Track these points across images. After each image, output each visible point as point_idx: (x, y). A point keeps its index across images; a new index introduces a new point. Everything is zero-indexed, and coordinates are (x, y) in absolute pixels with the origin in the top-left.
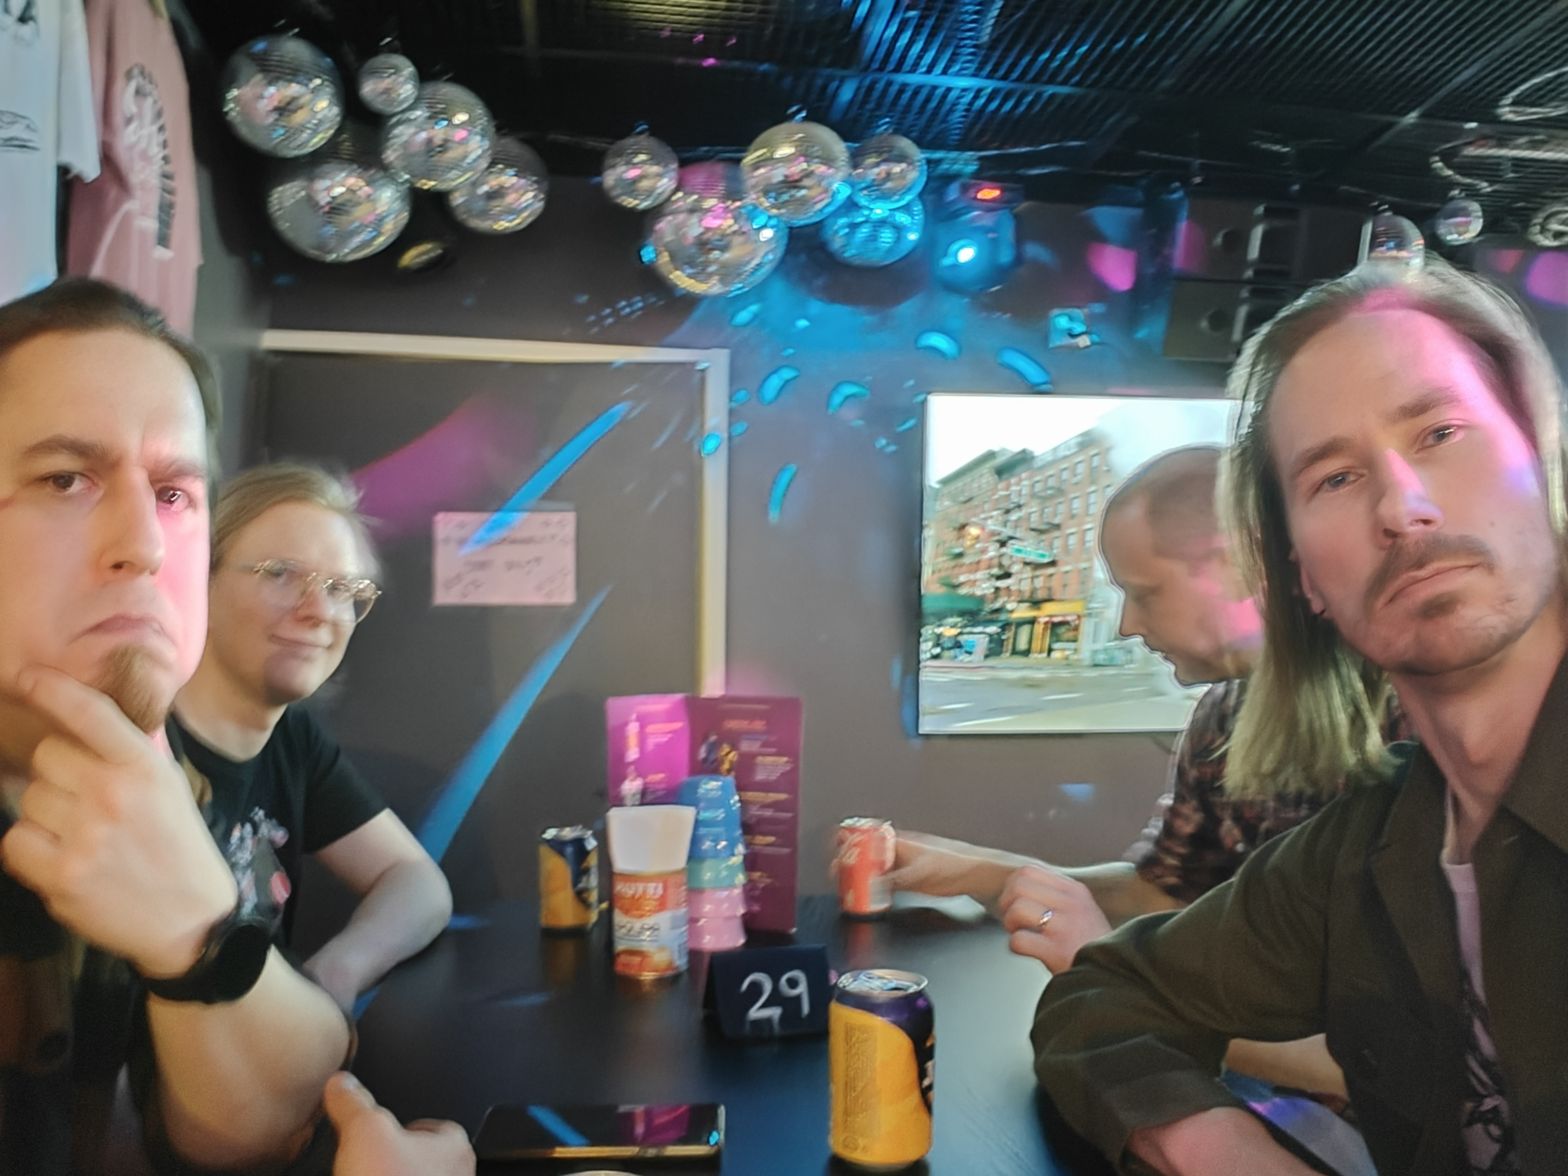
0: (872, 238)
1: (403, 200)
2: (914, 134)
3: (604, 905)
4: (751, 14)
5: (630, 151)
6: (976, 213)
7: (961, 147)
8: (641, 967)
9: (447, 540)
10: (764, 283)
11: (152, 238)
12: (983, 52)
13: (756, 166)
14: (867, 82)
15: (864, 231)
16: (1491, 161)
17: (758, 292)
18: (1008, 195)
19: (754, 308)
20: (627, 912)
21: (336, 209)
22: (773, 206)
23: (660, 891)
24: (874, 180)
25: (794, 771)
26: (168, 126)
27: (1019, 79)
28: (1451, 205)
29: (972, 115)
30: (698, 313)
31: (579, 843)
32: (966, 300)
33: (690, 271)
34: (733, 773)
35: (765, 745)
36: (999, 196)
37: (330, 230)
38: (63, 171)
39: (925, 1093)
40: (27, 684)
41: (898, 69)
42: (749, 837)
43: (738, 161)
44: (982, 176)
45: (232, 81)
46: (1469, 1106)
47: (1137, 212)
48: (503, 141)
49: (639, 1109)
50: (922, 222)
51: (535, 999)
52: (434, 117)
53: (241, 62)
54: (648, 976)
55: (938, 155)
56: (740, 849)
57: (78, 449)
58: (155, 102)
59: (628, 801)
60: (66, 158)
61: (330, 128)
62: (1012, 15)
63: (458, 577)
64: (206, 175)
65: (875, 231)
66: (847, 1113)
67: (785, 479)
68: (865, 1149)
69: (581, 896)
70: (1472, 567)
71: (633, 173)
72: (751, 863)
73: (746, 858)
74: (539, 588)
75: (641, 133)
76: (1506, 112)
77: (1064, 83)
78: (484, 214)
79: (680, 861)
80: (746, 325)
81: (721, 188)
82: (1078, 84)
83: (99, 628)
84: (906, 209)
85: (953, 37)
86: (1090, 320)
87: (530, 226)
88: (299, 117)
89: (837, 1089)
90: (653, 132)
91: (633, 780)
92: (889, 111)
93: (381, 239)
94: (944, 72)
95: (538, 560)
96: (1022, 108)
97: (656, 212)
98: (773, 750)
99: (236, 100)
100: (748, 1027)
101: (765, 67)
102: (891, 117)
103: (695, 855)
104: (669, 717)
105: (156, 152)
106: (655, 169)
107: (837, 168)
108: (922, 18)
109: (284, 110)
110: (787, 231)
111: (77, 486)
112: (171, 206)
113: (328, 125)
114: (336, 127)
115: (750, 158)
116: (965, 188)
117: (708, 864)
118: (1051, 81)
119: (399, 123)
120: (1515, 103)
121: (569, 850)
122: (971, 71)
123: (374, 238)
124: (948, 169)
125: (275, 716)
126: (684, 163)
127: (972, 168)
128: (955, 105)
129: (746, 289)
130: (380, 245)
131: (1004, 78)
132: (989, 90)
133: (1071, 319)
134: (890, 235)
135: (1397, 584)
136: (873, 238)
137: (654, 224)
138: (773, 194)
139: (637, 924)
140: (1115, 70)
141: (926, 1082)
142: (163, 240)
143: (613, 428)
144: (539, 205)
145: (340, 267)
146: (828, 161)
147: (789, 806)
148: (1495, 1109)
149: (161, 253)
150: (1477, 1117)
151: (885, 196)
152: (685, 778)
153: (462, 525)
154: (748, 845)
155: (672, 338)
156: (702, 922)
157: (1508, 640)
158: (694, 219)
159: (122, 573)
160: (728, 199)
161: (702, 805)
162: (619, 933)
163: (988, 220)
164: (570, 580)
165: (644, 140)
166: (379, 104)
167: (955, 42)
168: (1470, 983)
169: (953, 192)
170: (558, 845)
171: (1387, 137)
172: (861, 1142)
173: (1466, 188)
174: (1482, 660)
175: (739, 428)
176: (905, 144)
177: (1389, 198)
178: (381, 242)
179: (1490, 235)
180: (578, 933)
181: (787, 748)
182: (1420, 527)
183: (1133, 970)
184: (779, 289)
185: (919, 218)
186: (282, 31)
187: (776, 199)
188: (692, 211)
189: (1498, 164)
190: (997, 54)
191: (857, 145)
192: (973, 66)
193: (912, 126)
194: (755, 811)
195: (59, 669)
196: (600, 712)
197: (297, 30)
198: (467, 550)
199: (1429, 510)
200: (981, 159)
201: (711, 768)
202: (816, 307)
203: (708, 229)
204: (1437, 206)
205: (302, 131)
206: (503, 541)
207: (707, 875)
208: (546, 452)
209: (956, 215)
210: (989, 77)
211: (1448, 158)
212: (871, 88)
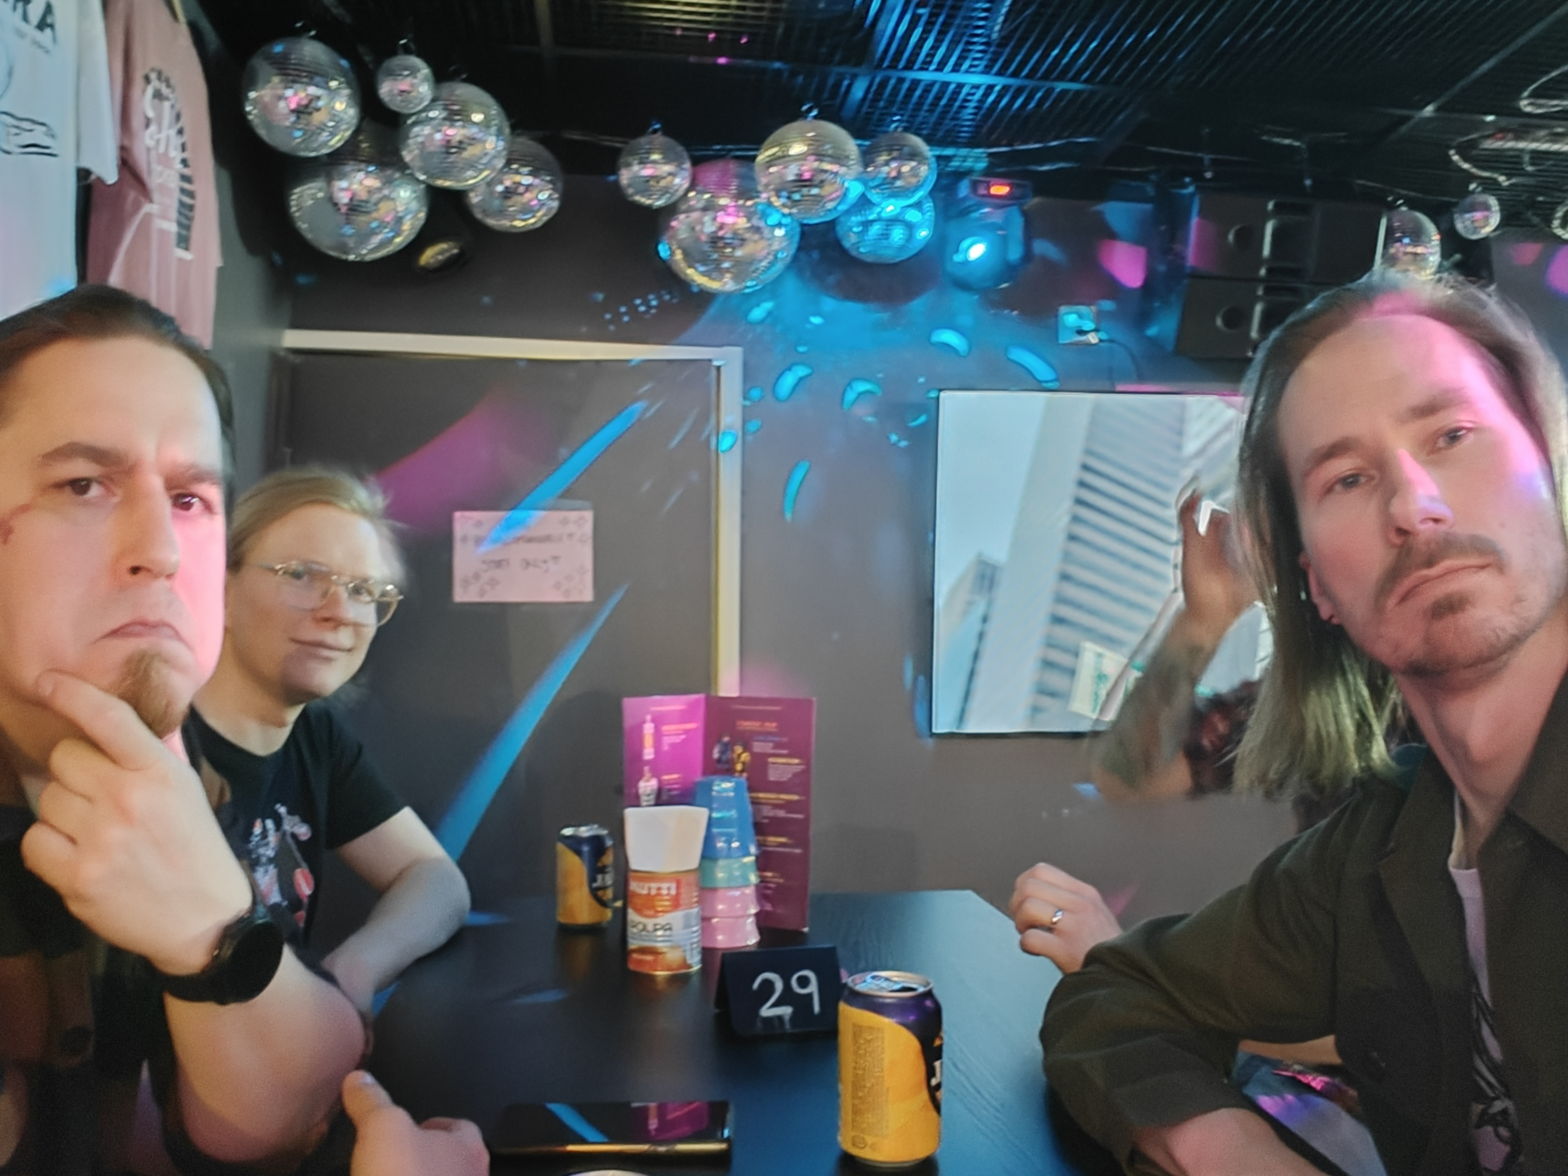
0: (885, 237)
1: (419, 202)
2: (925, 132)
3: (619, 904)
4: (764, 14)
5: (643, 151)
6: (986, 210)
7: (972, 143)
8: (654, 965)
9: (464, 539)
10: (778, 280)
11: (173, 240)
12: (992, 49)
13: (770, 163)
14: (878, 80)
15: (875, 229)
16: (1511, 153)
17: (772, 289)
18: (1018, 192)
19: (767, 306)
20: (639, 911)
21: (355, 208)
22: (784, 205)
23: (673, 892)
24: (885, 179)
25: (806, 772)
26: (187, 131)
27: (1028, 77)
28: (1469, 200)
29: (982, 112)
30: (713, 310)
31: (596, 842)
32: (976, 297)
33: (702, 269)
34: (745, 775)
35: (778, 745)
36: (1008, 192)
37: (348, 230)
38: (83, 174)
39: (933, 1091)
40: (46, 690)
41: (909, 66)
42: (761, 838)
43: (754, 158)
44: (991, 173)
45: (252, 84)
46: (1478, 1108)
47: (1148, 207)
48: (521, 140)
49: (653, 1105)
50: (933, 219)
51: (550, 996)
52: (451, 117)
53: (259, 64)
54: (661, 973)
55: (949, 152)
56: (753, 849)
57: (96, 454)
58: (172, 106)
59: (644, 800)
60: (85, 164)
61: (346, 130)
62: (1022, 11)
63: (477, 576)
64: (225, 175)
65: (887, 230)
66: (856, 1112)
67: (798, 475)
68: (873, 1147)
69: (596, 893)
70: (1482, 567)
71: (647, 172)
72: (764, 862)
73: (758, 858)
74: (557, 586)
75: (655, 131)
76: (1525, 105)
77: (1074, 79)
78: (501, 213)
79: (694, 862)
80: (762, 322)
81: (733, 189)
82: (1086, 81)
83: (115, 633)
84: (918, 205)
85: (963, 34)
86: (1100, 317)
87: (546, 225)
88: (318, 118)
89: (845, 1089)
90: (667, 132)
91: (647, 781)
92: (901, 109)
93: (398, 240)
94: (956, 69)
95: (555, 558)
96: (1032, 105)
97: (671, 210)
98: (785, 752)
99: (255, 102)
100: (759, 1024)
101: (777, 65)
102: (902, 115)
103: (709, 854)
104: (684, 716)
105: (176, 155)
106: (667, 168)
107: (848, 167)
108: (933, 15)
109: (302, 111)
110: (798, 230)
111: (95, 491)
112: (191, 208)
113: (344, 127)
114: (353, 129)
115: (763, 156)
116: (975, 185)
117: (721, 863)
118: (1061, 78)
119: (415, 124)
120: (1534, 95)
121: (586, 849)
122: (980, 69)
123: (394, 237)
124: (959, 167)
125: (293, 714)
126: (696, 162)
127: (982, 165)
128: (965, 100)
129: (758, 288)
130: (400, 244)
131: (1015, 74)
132: (997, 88)
133: (1081, 316)
134: (901, 231)
135: (1407, 583)
136: (885, 235)
137: (670, 221)
138: (785, 194)
139: (650, 923)
140: (1125, 65)
141: (934, 1082)
142: (184, 241)
143: (633, 425)
144: (555, 204)
145: (360, 265)
146: (839, 159)
147: (801, 807)
148: (1504, 1112)
149: (181, 253)
150: (1485, 1119)
151: (896, 194)
152: (699, 778)
153: (479, 524)
154: (760, 845)
155: (684, 337)
156: (715, 920)
157: (1516, 641)
158: (707, 218)
159: (141, 576)
160: (741, 199)
161: (715, 806)
162: (632, 931)
163: (997, 217)
164: (589, 578)
165: (659, 139)
166: (395, 104)
167: (965, 39)
168: (1478, 987)
169: (964, 189)
170: (574, 843)
171: (1404, 129)
172: (869, 1140)
173: (1483, 181)
174: (1489, 659)
175: (753, 426)
176: (917, 141)
177: (1405, 192)
178: (400, 241)
179: (1506, 229)
180: (593, 930)
181: (799, 750)
182: (1431, 524)
183: (1143, 971)
184: (792, 286)
185: (930, 214)
186: (297, 34)
187: (789, 198)
188: (705, 209)
189: (1518, 157)
190: (1008, 50)
191: (867, 143)
192: (983, 63)
193: (922, 123)
194: (768, 812)
195: (78, 675)
196: (618, 710)
197: (313, 33)
198: (483, 549)
199: (1441, 510)
200: (990, 155)
201: (725, 769)
202: (829, 304)
203: (722, 227)
204: (1454, 200)
205: (319, 134)
206: (518, 539)
207: (720, 874)
208: (563, 452)
209: (965, 213)
210: (999, 73)
211: (1465, 152)
212: (883, 84)
